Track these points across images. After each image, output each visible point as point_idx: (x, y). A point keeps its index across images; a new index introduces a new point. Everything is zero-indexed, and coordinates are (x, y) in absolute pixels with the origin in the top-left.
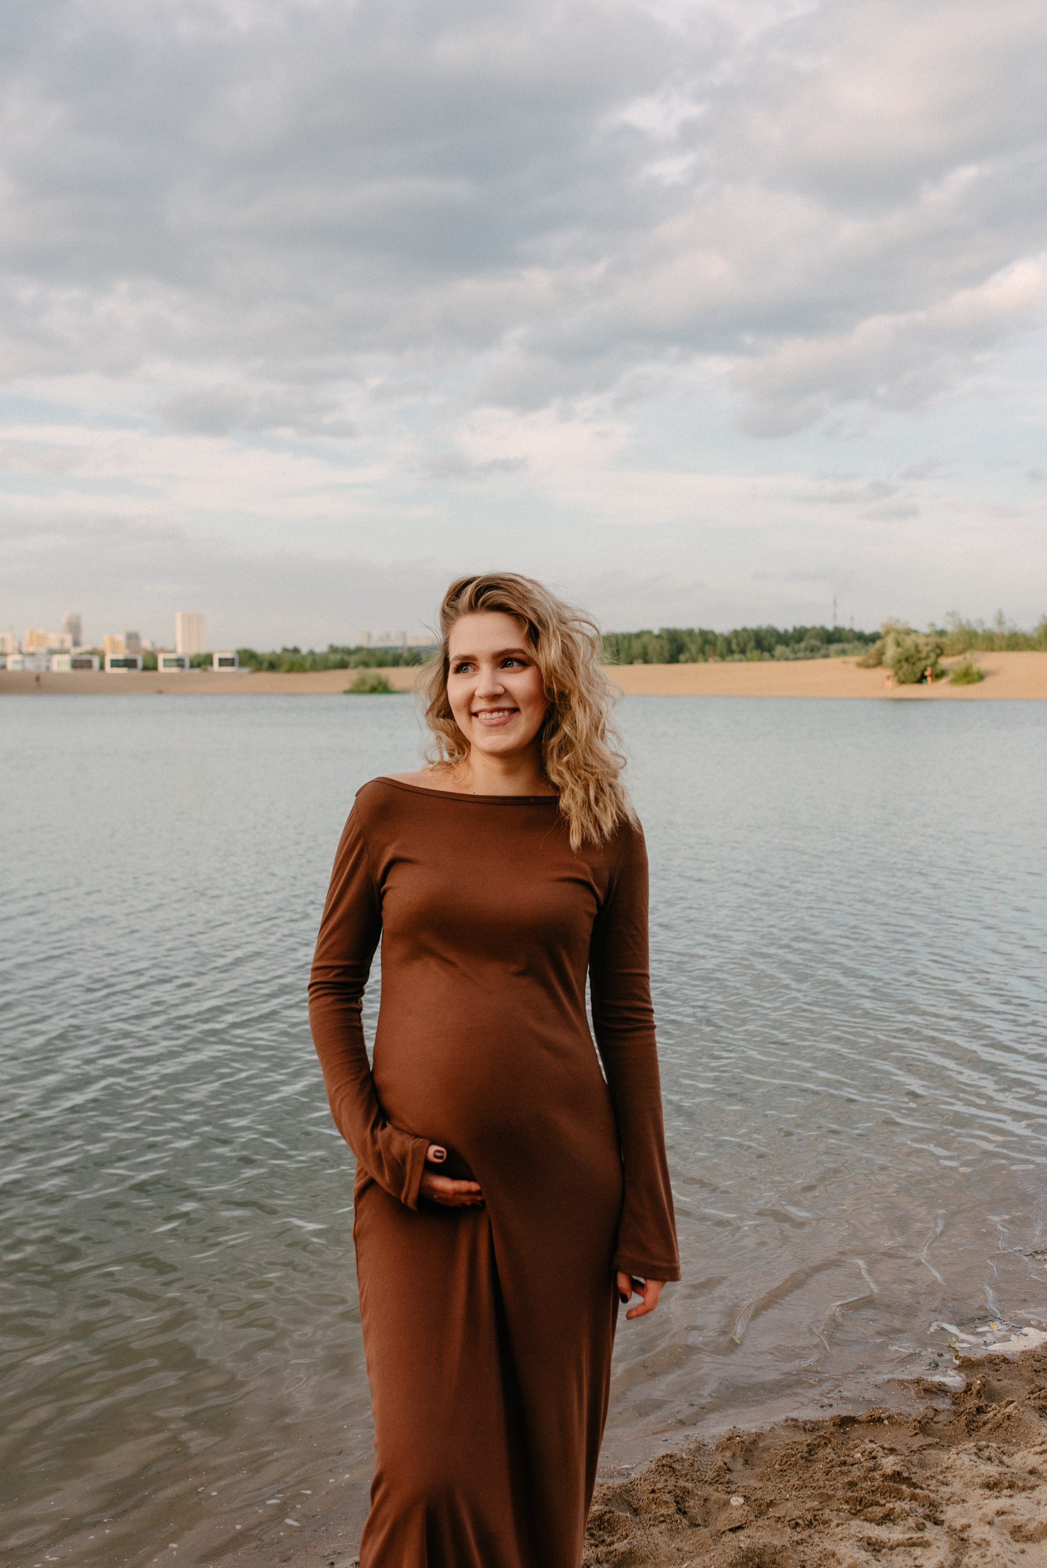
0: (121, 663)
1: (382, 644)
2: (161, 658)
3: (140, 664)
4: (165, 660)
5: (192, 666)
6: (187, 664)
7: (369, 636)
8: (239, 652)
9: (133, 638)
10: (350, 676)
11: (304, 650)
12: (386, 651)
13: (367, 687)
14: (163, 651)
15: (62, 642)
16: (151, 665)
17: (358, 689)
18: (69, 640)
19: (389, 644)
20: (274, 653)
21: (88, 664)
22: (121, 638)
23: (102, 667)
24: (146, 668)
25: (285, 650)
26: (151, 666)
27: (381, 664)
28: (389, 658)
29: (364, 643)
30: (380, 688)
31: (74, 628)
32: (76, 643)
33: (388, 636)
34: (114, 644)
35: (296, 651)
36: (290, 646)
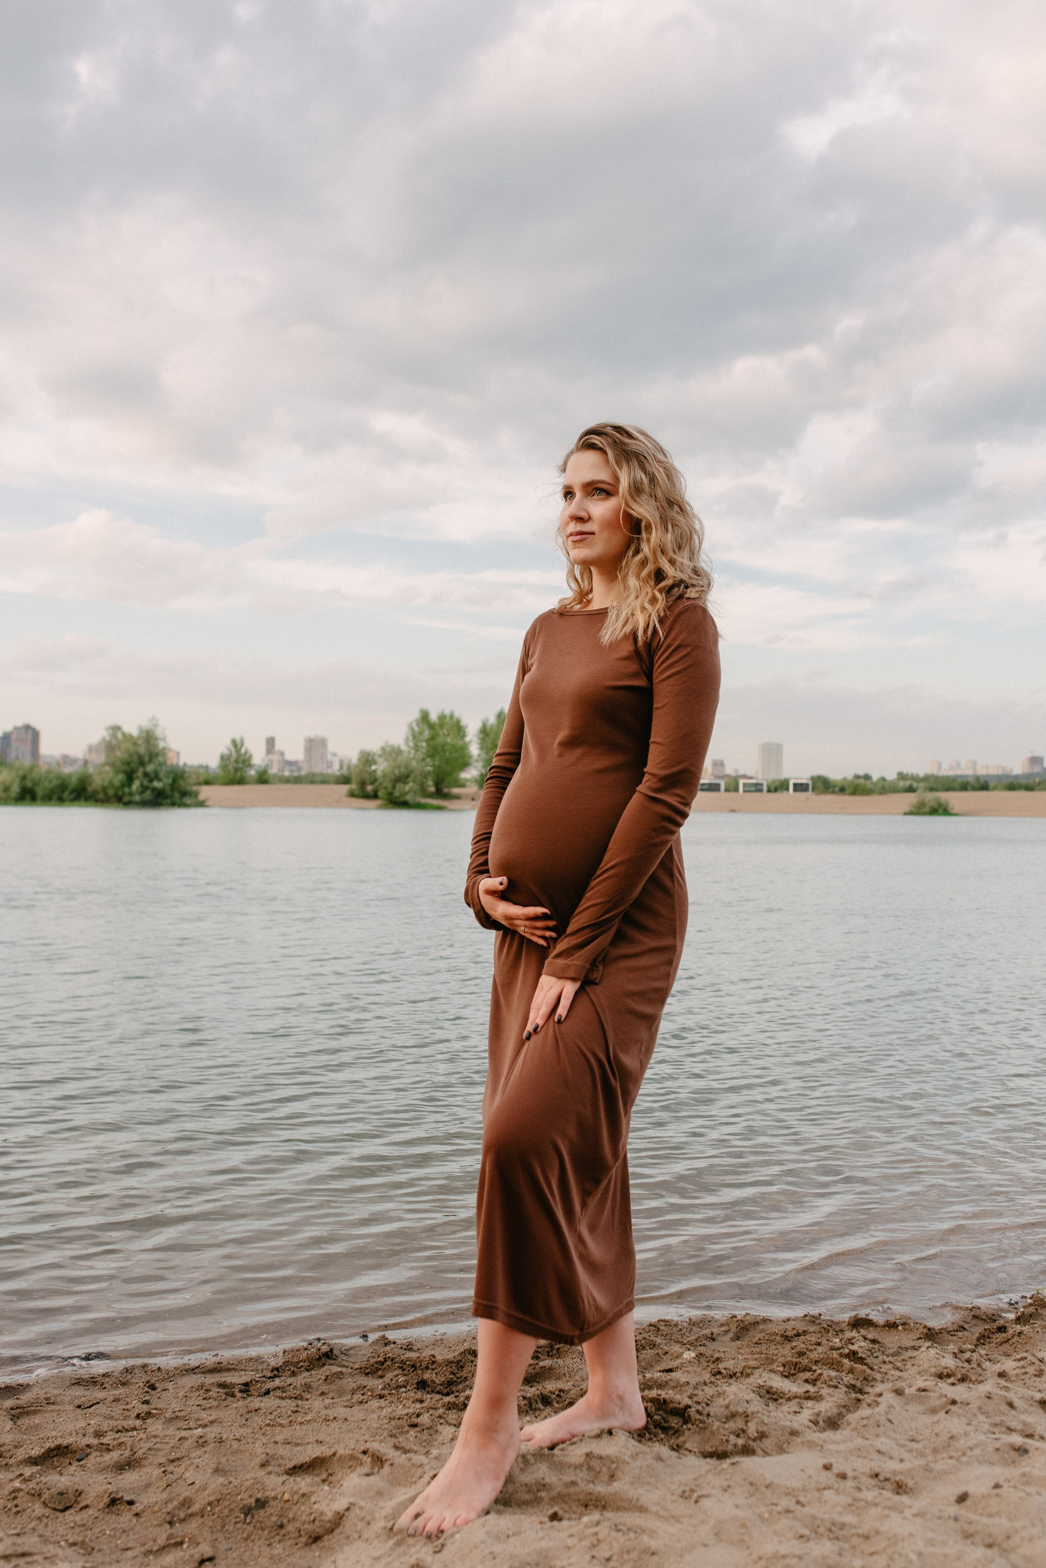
1: (951, 773)
2: (741, 782)
3: (723, 788)
4: (745, 785)
5: (769, 791)
6: (765, 788)
7: (940, 765)
8: (813, 778)
9: (718, 765)
10: (911, 799)
11: (875, 778)
12: (954, 779)
13: (927, 809)
14: (744, 777)
16: (732, 788)
17: (919, 810)
19: (959, 772)
20: (845, 779)
25: (857, 777)
27: (949, 789)
28: (956, 785)
29: (935, 771)
30: (941, 811)
33: (958, 765)
35: (867, 777)
36: (861, 773)
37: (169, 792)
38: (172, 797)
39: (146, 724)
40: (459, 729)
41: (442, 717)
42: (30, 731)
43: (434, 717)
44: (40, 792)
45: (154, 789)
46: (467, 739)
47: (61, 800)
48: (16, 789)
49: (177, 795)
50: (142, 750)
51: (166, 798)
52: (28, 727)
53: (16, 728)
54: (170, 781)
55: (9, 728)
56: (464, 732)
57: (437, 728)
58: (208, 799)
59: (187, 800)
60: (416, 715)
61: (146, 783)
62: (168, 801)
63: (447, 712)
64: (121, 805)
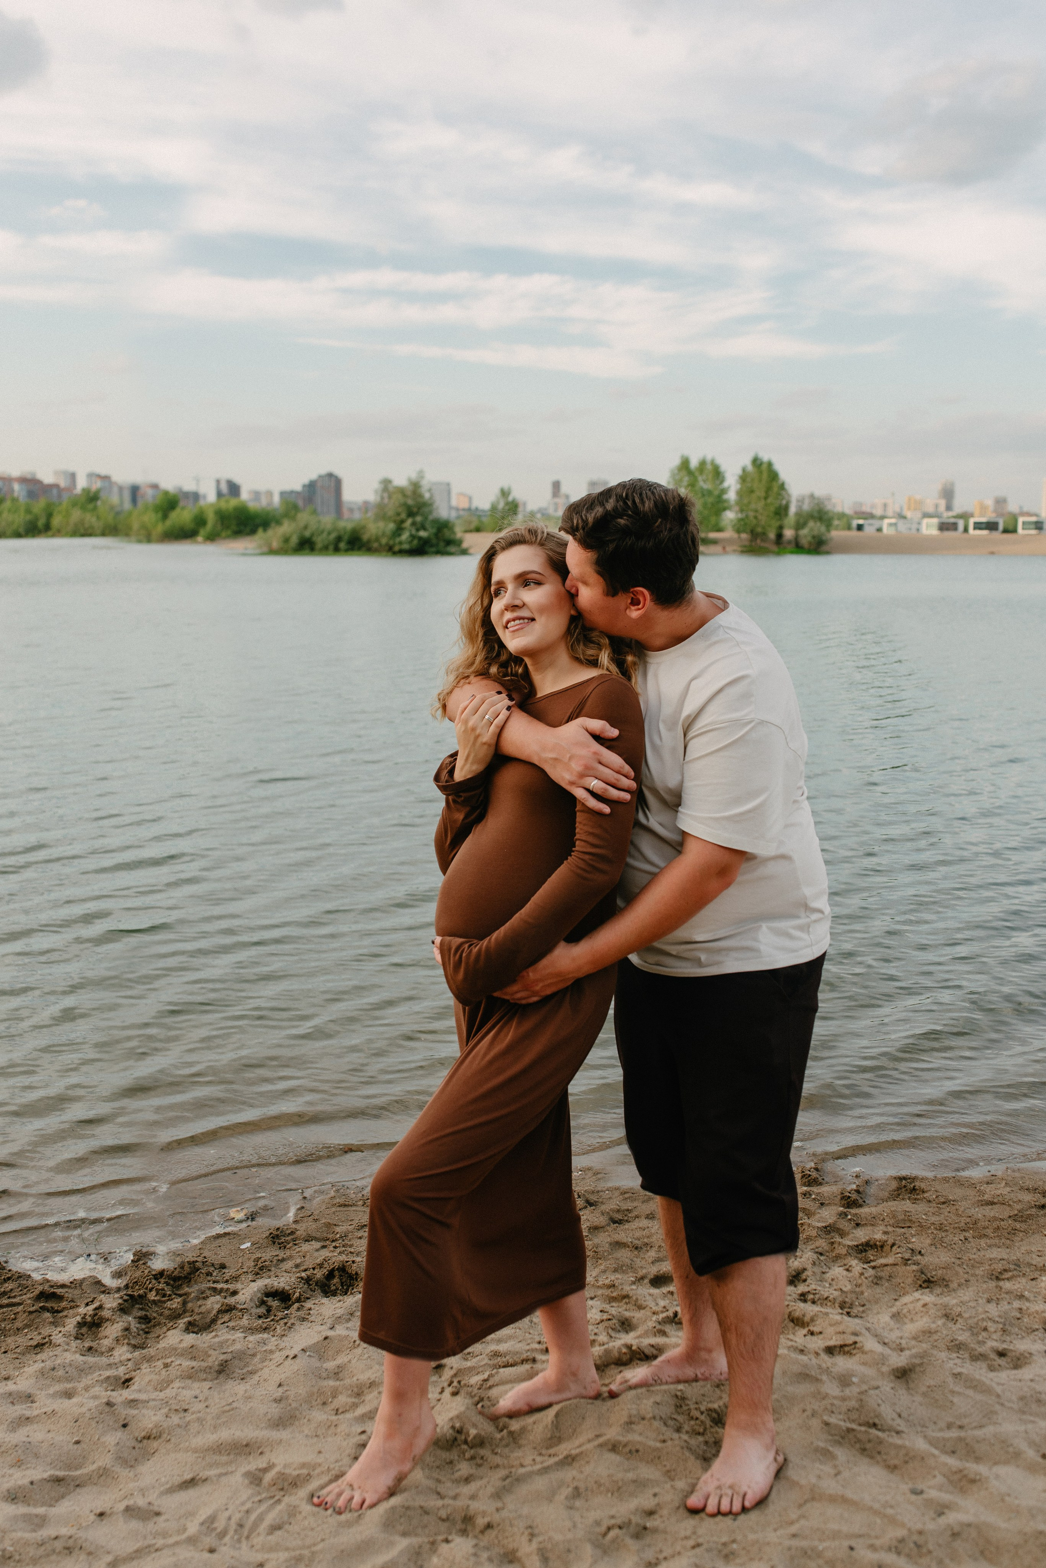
0: (984, 526)
2: (1021, 520)
3: (1001, 527)
4: (1024, 523)
9: (1000, 502)
14: (1023, 514)
15: (937, 506)
16: (1011, 528)
18: (942, 503)
21: (953, 527)
22: (990, 503)
23: (966, 530)
24: (1006, 531)
26: (1010, 530)
31: (948, 494)
32: (949, 508)
34: (983, 508)
37: (434, 541)
38: (437, 545)
39: (414, 476)
40: (717, 474)
41: (703, 463)
42: (333, 479)
43: (694, 463)
44: (319, 541)
45: (420, 538)
46: (726, 484)
47: (337, 550)
48: (294, 540)
49: (442, 544)
50: (410, 502)
51: (432, 546)
52: (330, 475)
53: (320, 477)
54: (434, 531)
55: (314, 476)
56: (723, 477)
57: (697, 474)
58: (470, 547)
59: (452, 549)
60: (676, 462)
61: (414, 532)
62: (433, 549)
63: (709, 458)
64: (390, 553)
